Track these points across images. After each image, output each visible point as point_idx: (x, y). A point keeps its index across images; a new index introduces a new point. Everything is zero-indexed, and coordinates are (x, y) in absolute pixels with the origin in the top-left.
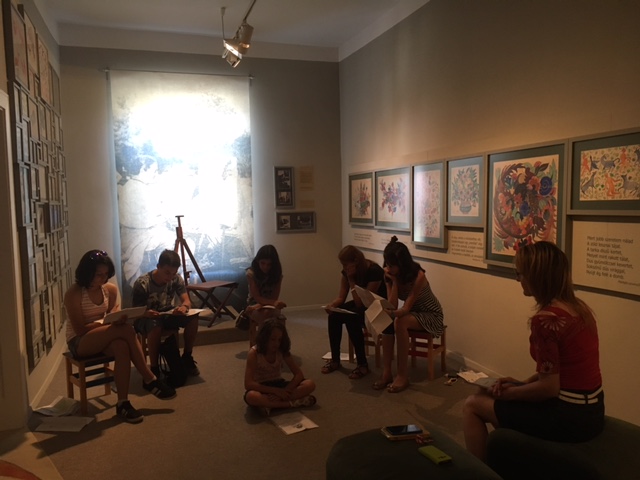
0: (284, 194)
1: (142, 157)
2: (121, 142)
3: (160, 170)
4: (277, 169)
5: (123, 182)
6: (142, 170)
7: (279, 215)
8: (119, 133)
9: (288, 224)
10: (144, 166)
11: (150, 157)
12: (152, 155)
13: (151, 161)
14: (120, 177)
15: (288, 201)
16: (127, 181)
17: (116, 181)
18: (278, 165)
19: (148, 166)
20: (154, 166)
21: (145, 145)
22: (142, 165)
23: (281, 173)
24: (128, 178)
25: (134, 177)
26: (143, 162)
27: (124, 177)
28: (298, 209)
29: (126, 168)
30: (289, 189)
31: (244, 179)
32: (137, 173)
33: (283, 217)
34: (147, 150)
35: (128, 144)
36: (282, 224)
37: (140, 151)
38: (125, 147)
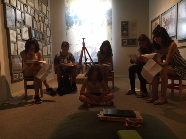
0: (125, 32)
1: (74, 20)
2: (67, 15)
3: (80, 24)
4: (122, 22)
5: (68, 29)
6: (74, 24)
7: (122, 40)
8: (67, 12)
9: (126, 43)
10: (75, 23)
11: (77, 20)
12: (77, 19)
13: (77, 21)
14: (67, 27)
15: (126, 34)
16: (69, 28)
17: (66, 28)
18: (123, 20)
19: (76, 23)
20: (78, 23)
21: (75, 15)
22: (74, 23)
23: (124, 24)
24: (69, 27)
25: (71, 27)
26: (74, 22)
27: (68, 27)
28: (130, 37)
29: (69, 24)
30: (127, 30)
31: (109, 26)
32: (72, 25)
33: (124, 41)
34: (76, 17)
35: (70, 15)
36: (124, 43)
37: (73, 18)
38: (69, 16)
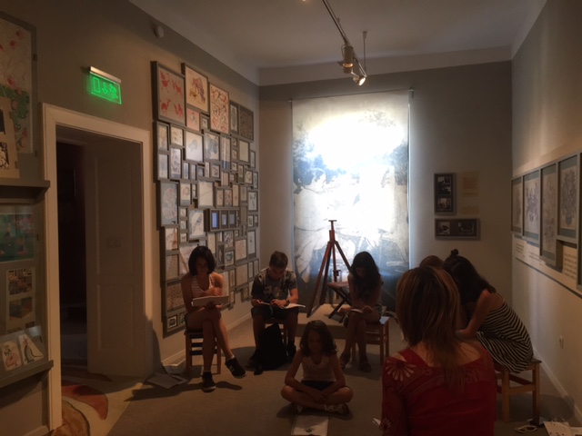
0: (444, 201)
1: (313, 169)
2: (298, 158)
3: (328, 180)
4: (437, 176)
5: (298, 191)
6: (313, 180)
7: (437, 222)
8: (297, 151)
9: (448, 231)
10: (315, 178)
11: (320, 170)
12: (322, 168)
13: (321, 173)
14: (296, 187)
15: (448, 207)
16: (301, 190)
17: (294, 190)
18: (438, 172)
19: (318, 177)
20: (323, 177)
21: (316, 159)
22: (313, 176)
23: (441, 179)
24: (302, 188)
25: (307, 187)
26: (314, 174)
27: (299, 187)
28: (460, 216)
29: (300, 179)
30: (450, 196)
31: (400, 186)
32: (309, 183)
33: (443, 224)
34: (318, 163)
35: (304, 159)
36: (441, 231)
37: (312, 164)
38: (301, 162)
